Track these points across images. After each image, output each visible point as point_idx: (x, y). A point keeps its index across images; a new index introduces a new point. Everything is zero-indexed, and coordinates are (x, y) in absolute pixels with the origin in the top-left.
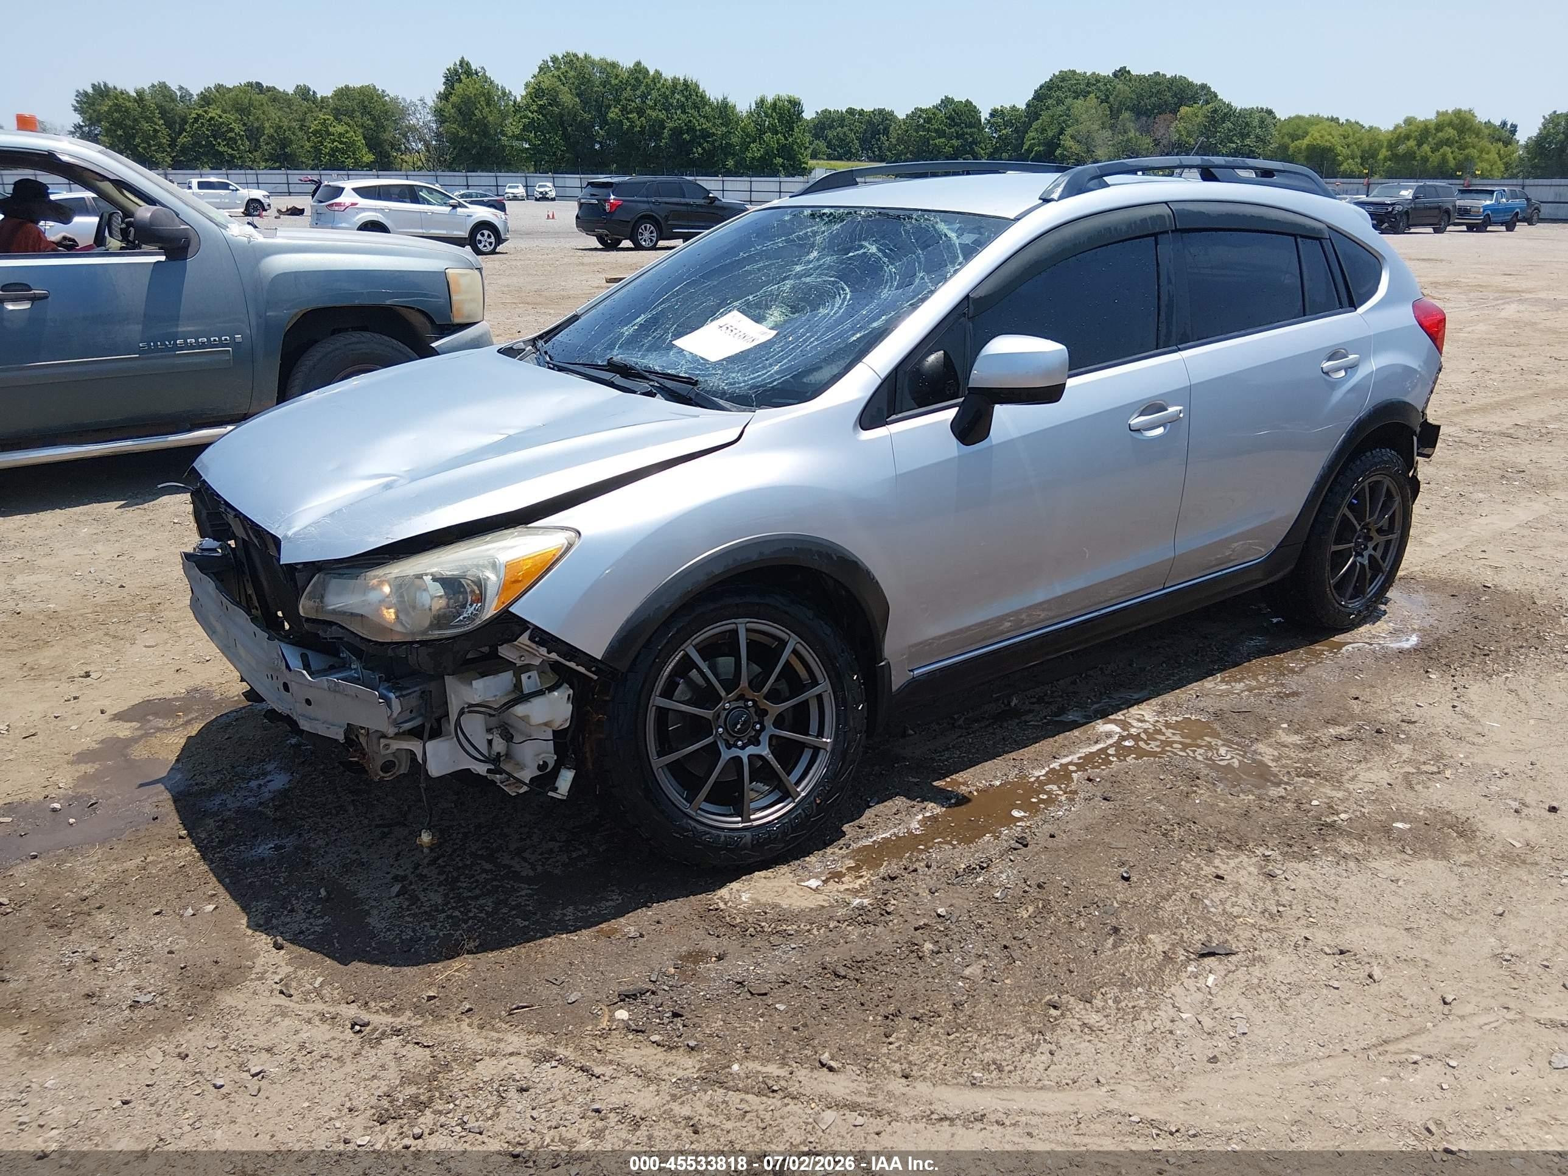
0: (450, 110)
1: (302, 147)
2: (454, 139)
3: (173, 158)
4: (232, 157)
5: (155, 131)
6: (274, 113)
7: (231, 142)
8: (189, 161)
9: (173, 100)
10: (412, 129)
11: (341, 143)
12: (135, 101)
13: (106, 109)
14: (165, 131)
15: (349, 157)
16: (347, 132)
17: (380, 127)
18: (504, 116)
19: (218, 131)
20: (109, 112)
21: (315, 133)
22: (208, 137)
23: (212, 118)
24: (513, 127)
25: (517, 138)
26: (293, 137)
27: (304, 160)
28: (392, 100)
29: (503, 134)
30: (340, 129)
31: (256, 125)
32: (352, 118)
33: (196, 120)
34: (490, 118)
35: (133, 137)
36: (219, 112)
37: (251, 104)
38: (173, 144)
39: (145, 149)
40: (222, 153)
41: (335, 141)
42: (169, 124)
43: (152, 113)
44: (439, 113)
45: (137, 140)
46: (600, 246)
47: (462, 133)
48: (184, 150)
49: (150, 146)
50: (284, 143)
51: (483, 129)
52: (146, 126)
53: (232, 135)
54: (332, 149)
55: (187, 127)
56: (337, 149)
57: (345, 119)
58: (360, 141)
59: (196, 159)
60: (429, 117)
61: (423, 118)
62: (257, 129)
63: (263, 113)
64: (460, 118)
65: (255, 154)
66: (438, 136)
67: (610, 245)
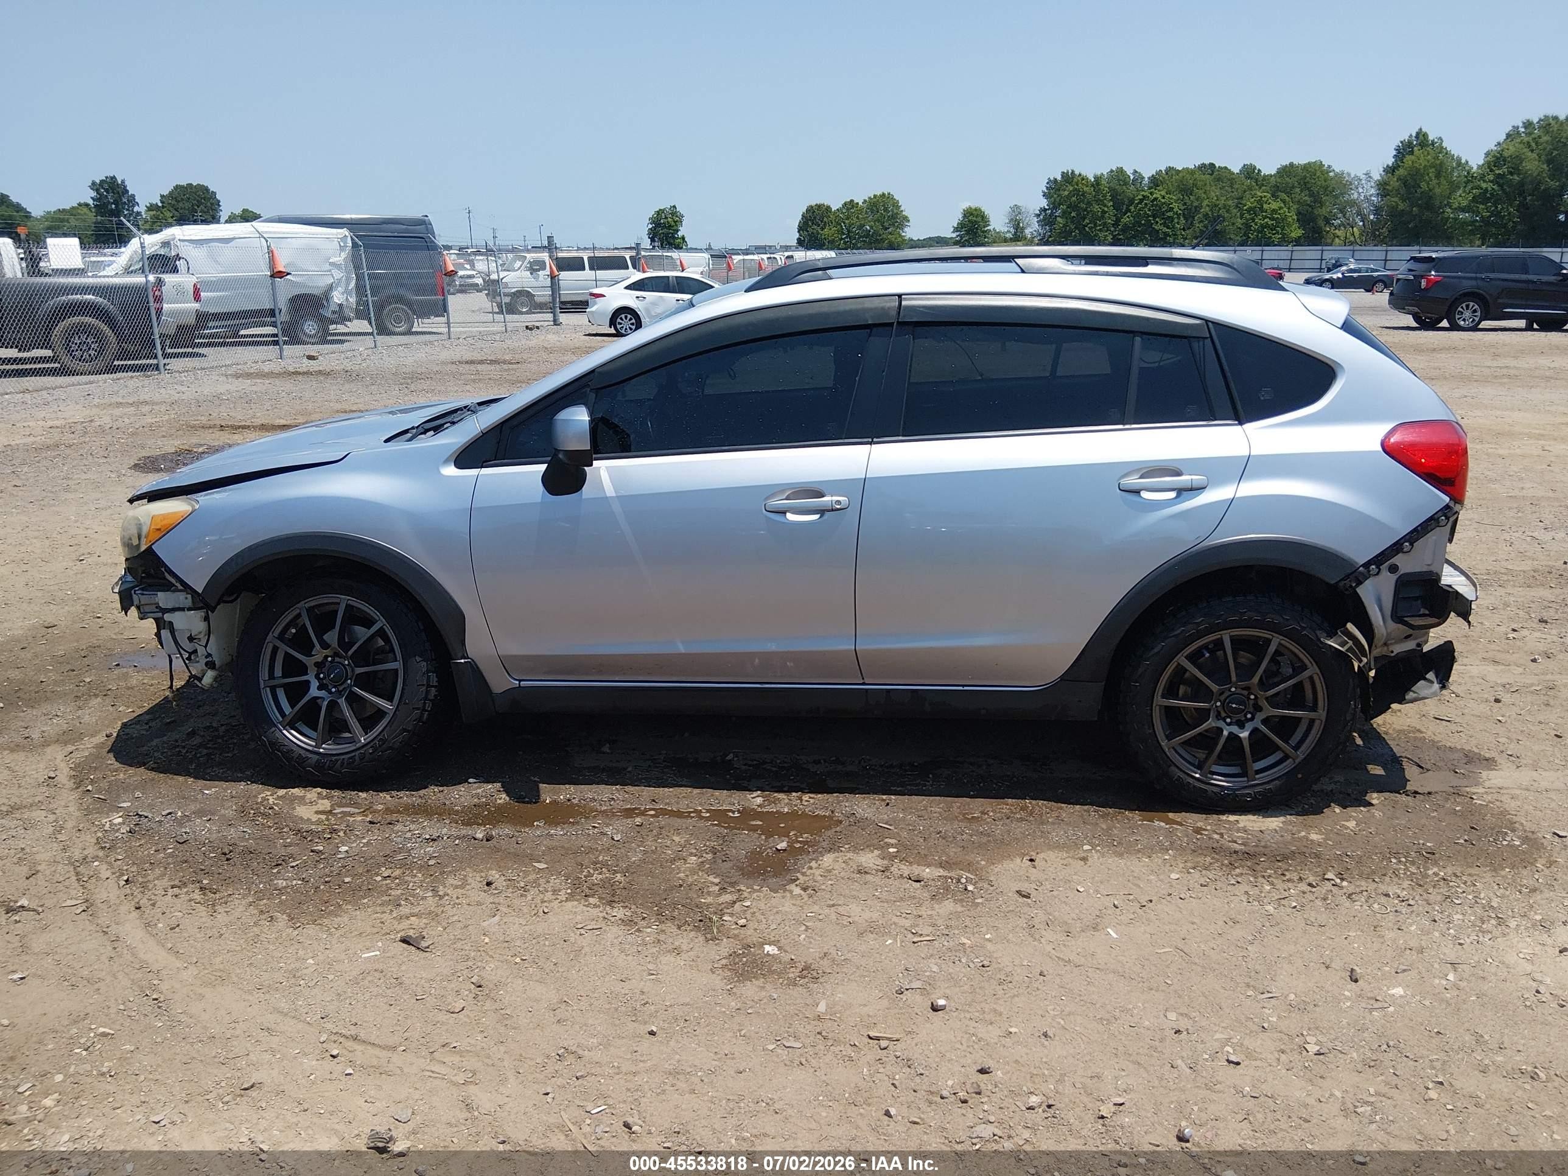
0: (1394, 183)
1: (1233, 224)
2: (1394, 213)
3: (1114, 236)
4: (1166, 235)
5: (1104, 212)
6: (1214, 193)
7: (1168, 221)
8: (1128, 238)
9: (1126, 184)
10: (1353, 203)
11: (1272, 219)
12: (1093, 185)
13: (1066, 193)
14: (1112, 212)
15: (1278, 233)
16: (1281, 208)
17: (1318, 201)
18: (1454, 187)
19: (1159, 211)
20: (1068, 197)
21: (1249, 211)
22: (1149, 216)
23: (1156, 199)
24: (1461, 198)
25: (1463, 210)
26: (1226, 215)
27: (1232, 236)
28: (1336, 175)
29: (1449, 205)
30: (1274, 205)
31: (1196, 204)
32: (1289, 194)
33: (1141, 201)
34: (1437, 191)
35: (1084, 218)
36: (1163, 193)
37: (1195, 185)
38: (1116, 224)
39: (1090, 228)
40: (1157, 231)
41: (1266, 217)
42: (1117, 206)
43: (1104, 196)
44: (1382, 186)
45: (1087, 221)
46: (1415, 325)
47: (1402, 206)
48: (1124, 230)
49: (1095, 225)
50: (1216, 219)
51: (1428, 203)
52: (1096, 208)
53: (1170, 214)
54: (1262, 225)
55: (1132, 208)
56: (1267, 226)
57: (1283, 196)
58: (1292, 216)
59: (1134, 237)
60: (1373, 191)
61: (1366, 193)
62: (1196, 207)
63: (1205, 193)
64: (1403, 191)
65: (1188, 232)
66: (1377, 210)
67: (1426, 323)
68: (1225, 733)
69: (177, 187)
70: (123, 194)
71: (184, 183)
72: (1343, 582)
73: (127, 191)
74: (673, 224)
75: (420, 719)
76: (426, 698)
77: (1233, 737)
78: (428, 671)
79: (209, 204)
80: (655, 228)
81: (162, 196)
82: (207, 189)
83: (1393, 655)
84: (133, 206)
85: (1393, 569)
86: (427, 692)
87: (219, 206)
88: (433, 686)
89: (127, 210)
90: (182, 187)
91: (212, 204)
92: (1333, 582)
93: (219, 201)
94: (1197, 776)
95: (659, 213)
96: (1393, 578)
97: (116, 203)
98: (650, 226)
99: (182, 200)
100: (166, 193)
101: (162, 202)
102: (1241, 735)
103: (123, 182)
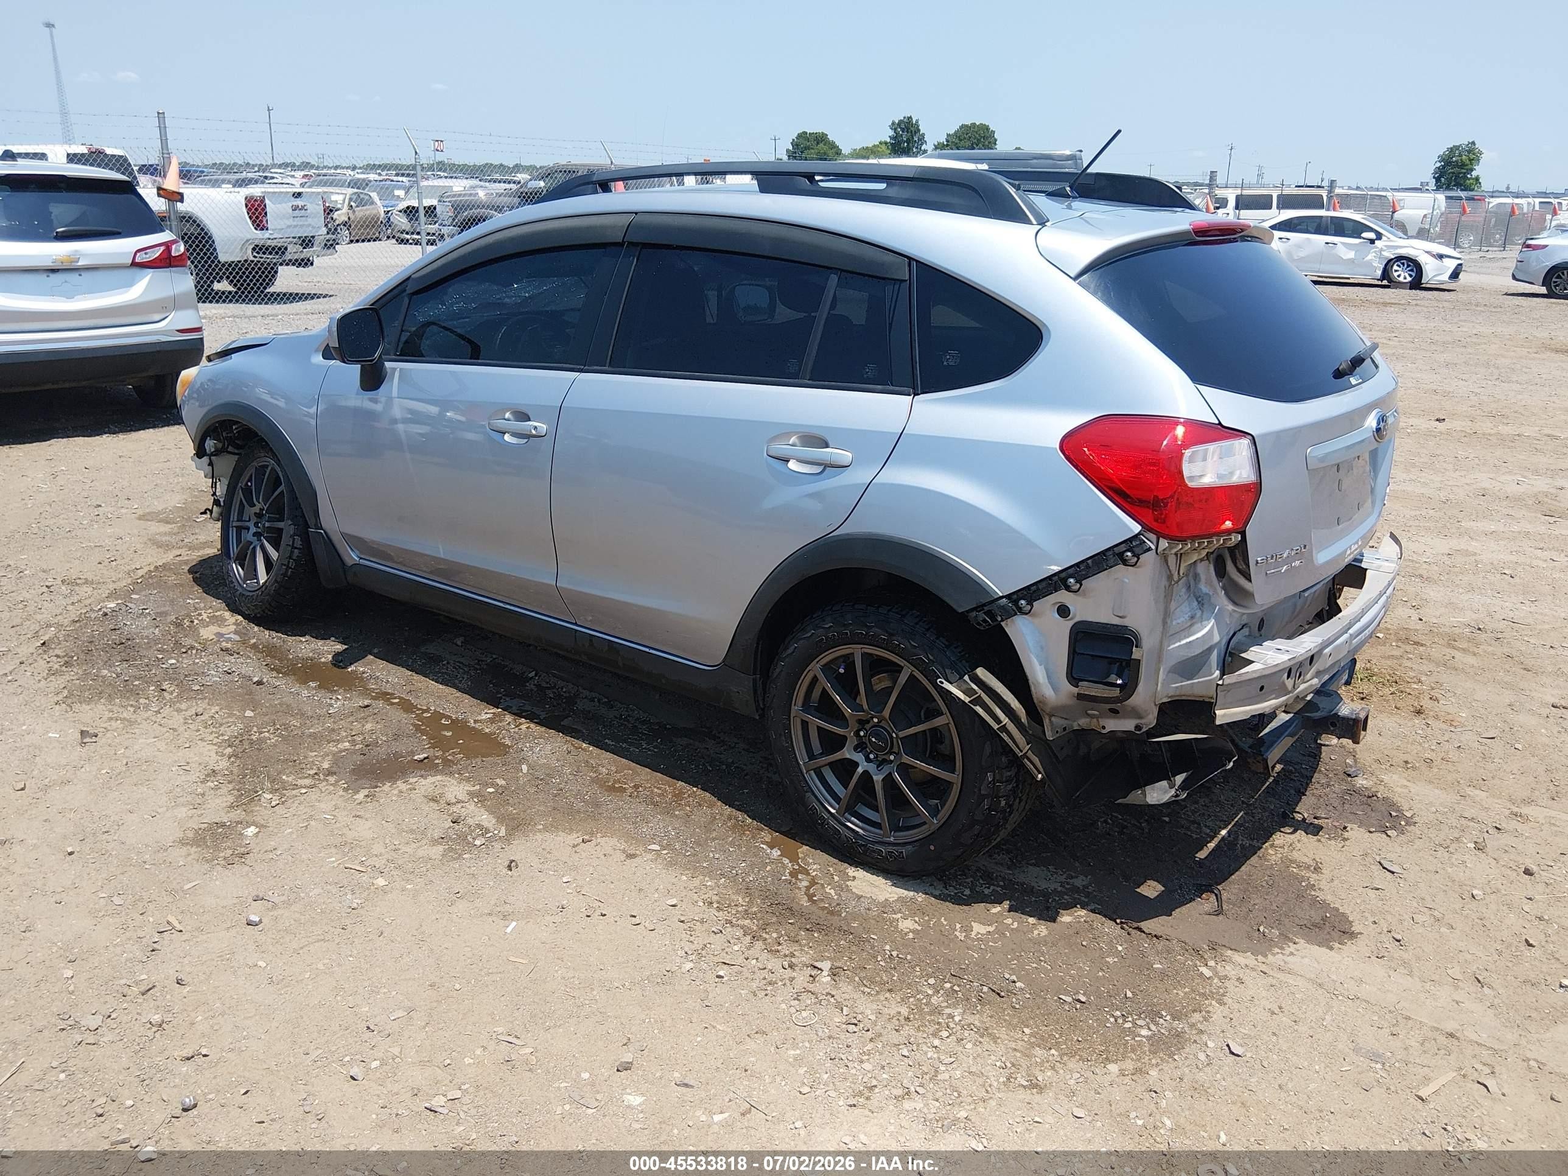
68: (860, 770)
69: (962, 127)
70: (915, 133)
71: (968, 123)
72: (974, 614)
73: (919, 130)
74: (1468, 162)
75: (285, 575)
76: (290, 557)
77: (866, 776)
78: (295, 534)
79: (987, 143)
80: (1444, 167)
81: (948, 135)
82: (987, 128)
83: (1104, 731)
84: (922, 144)
85: (1063, 611)
86: (292, 552)
87: (995, 144)
88: (296, 548)
89: (917, 148)
90: (967, 126)
91: (989, 143)
92: (960, 611)
93: (996, 140)
94: (833, 811)
95: (1452, 150)
96: (1066, 625)
97: (908, 141)
98: (1438, 164)
99: (965, 138)
100: (952, 132)
101: (947, 141)
102: (875, 778)
103: (917, 121)
